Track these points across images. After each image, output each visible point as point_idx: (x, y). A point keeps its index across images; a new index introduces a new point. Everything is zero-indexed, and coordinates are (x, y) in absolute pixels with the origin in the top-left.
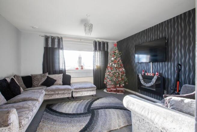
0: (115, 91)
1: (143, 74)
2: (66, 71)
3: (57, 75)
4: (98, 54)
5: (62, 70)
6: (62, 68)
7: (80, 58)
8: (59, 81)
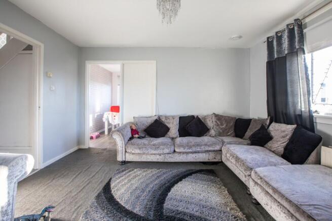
8: (277, 142)
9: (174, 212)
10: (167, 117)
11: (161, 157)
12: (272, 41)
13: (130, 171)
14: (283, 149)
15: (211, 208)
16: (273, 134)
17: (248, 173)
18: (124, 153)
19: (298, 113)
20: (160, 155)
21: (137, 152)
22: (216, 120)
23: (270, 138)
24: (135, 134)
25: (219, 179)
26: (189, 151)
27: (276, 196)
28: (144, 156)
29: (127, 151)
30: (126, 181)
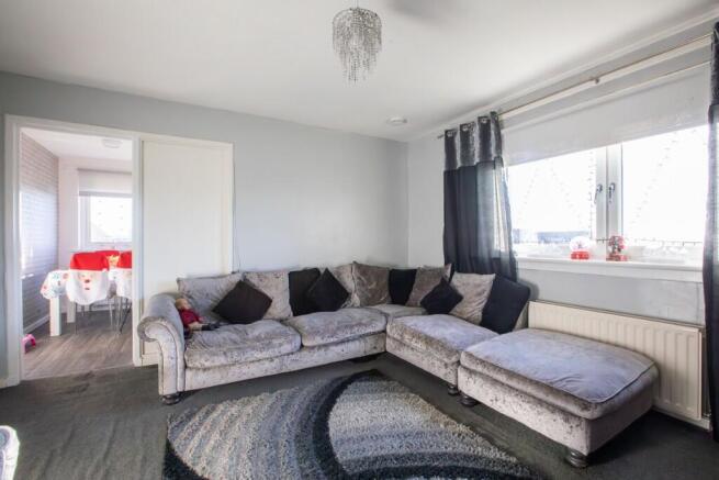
3: (472, 279)
6: (498, 249)
7: (606, 192)
8: (470, 303)
9: (363, 462)
10: (261, 275)
11: (273, 364)
12: (453, 138)
13: (208, 413)
14: (480, 314)
15: (417, 434)
16: (461, 291)
17: (454, 359)
18: (180, 371)
19: (494, 255)
20: (272, 360)
21: (217, 363)
22: (358, 274)
23: (459, 298)
24: (193, 321)
25: (396, 383)
26: (332, 340)
27: (513, 383)
28: (235, 369)
29: (190, 365)
30: (215, 436)
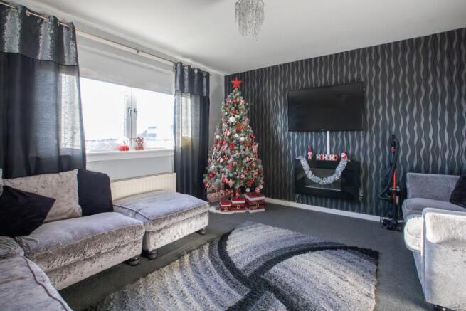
0: (243, 207)
1: (310, 158)
2: (88, 159)
3: (52, 179)
4: (186, 102)
5: (69, 153)
6: (68, 146)
7: (132, 112)
14: (79, 207)
